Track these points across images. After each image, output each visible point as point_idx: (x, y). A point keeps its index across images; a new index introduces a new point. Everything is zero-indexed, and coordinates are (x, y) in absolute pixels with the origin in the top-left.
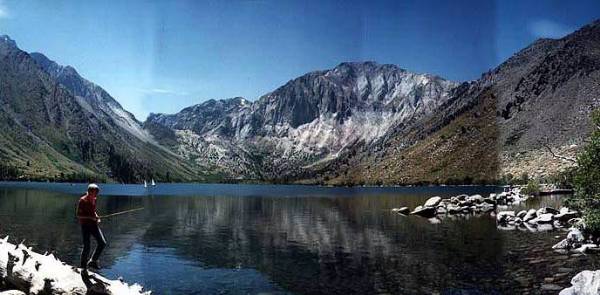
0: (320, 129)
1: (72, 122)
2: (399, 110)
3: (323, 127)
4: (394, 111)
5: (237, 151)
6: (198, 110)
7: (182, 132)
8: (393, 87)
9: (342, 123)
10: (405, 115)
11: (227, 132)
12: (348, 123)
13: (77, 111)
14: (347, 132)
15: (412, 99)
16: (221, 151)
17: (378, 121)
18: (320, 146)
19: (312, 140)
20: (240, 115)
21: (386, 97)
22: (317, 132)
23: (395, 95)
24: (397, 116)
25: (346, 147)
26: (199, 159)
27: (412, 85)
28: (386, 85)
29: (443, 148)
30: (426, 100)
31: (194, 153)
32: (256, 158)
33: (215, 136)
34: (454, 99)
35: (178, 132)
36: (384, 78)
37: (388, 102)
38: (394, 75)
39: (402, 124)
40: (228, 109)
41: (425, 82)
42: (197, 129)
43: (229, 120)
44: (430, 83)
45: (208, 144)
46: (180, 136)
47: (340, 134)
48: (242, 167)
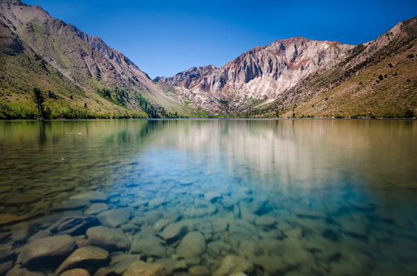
0: (262, 84)
1: (109, 77)
2: (306, 68)
3: (265, 82)
4: (302, 69)
5: (213, 99)
6: (186, 74)
7: (178, 88)
8: (302, 52)
9: (276, 79)
10: (310, 72)
11: (205, 87)
12: (280, 79)
13: (112, 69)
14: (279, 86)
15: (316, 60)
16: (203, 99)
17: (290, 77)
18: (263, 94)
19: (258, 91)
20: (212, 76)
21: (296, 59)
22: (261, 86)
23: (302, 58)
24: (305, 72)
25: (279, 95)
26: (191, 104)
27: (316, 50)
28: (296, 52)
29: (363, 91)
30: (327, 60)
31: (187, 100)
32: (224, 102)
33: (198, 89)
34: (351, 58)
35: (176, 88)
36: (295, 47)
37: (297, 63)
38: (302, 45)
39: (308, 78)
40: (204, 73)
41: (326, 48)
42: (187, 86)
43: (206, 79)
44: (330, 47)
45: (195, 95)
46: (177, 90)
47: (275, 86)
48: (216, 109)
